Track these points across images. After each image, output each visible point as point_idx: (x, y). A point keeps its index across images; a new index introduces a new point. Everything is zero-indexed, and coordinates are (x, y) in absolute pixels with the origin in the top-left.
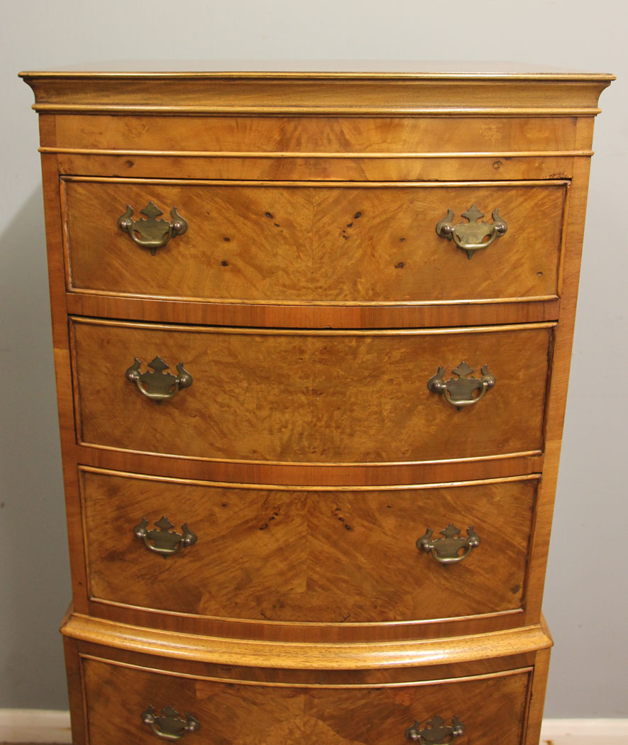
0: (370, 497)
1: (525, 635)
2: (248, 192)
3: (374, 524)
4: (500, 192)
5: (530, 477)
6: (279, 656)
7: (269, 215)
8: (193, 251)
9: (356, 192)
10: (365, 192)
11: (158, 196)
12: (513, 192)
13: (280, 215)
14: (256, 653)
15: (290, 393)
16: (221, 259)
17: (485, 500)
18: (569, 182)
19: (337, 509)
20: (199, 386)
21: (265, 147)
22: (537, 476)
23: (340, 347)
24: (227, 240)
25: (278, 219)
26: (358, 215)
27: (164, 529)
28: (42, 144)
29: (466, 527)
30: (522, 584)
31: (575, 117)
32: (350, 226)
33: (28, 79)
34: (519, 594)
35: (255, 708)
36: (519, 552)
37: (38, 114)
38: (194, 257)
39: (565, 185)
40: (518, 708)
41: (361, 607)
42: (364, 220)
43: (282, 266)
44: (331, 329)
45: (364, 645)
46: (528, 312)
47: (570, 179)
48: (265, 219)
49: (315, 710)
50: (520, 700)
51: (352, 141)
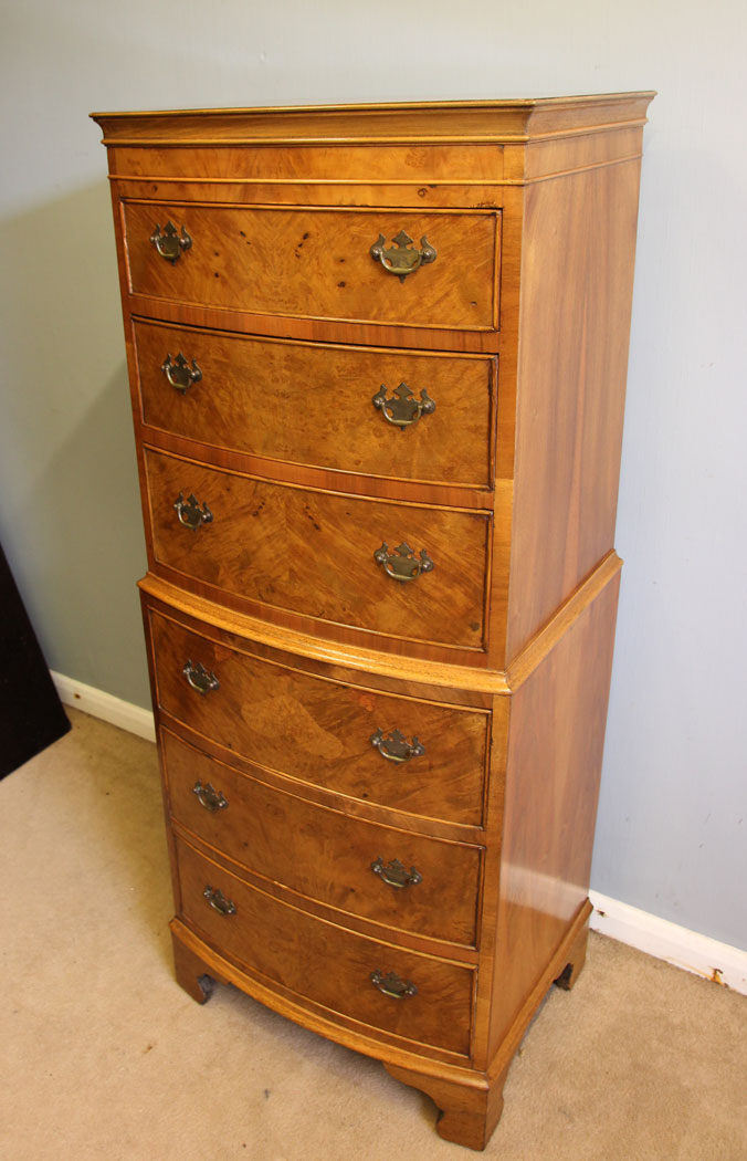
0: (331, 500)
1: (485, 676)
2: (227, 213)
3: (337, 527)
4: (428, 219)
5: (479, 512)
6: (268, 634)
7: (242, 233)
8: (196, 263)
9: (303, 215)
10: (309, 215)
11: (173, 216)
12: (440, 220)
13: (250, 233)
14: (253, 629)
15: (266, 393)
16: (214, 272)
17: (436, 526)
18: (499, 212)
19: (307, 508)
20: (207, 380)
21: (236, 175)
22: (487, 513)
23: (300, 356)
24: (217, 254)
25: (249, 238)
26: (306, 236)
27: (193, 505)
28: (111, 172)
29: (419, 550)
30: (481, 623)
31: (501, 145)
32: (300, 246)
33: (96, 118)
34: (479, 633)
35: (253, 679)
36: (475, 589)
37: (106, 148)
38: (197, 268)
39: (494, 214)
40: (479, 751)
41: (331, 606)
42: (311, 241)
43: (254, 279)
44: (290, 338)
45: (335, 643)
46: (464, 340)
47: (501, 209)
48: (240, 237)
49: (296, 692)
50: (480, 743)
51: (296, 168)
